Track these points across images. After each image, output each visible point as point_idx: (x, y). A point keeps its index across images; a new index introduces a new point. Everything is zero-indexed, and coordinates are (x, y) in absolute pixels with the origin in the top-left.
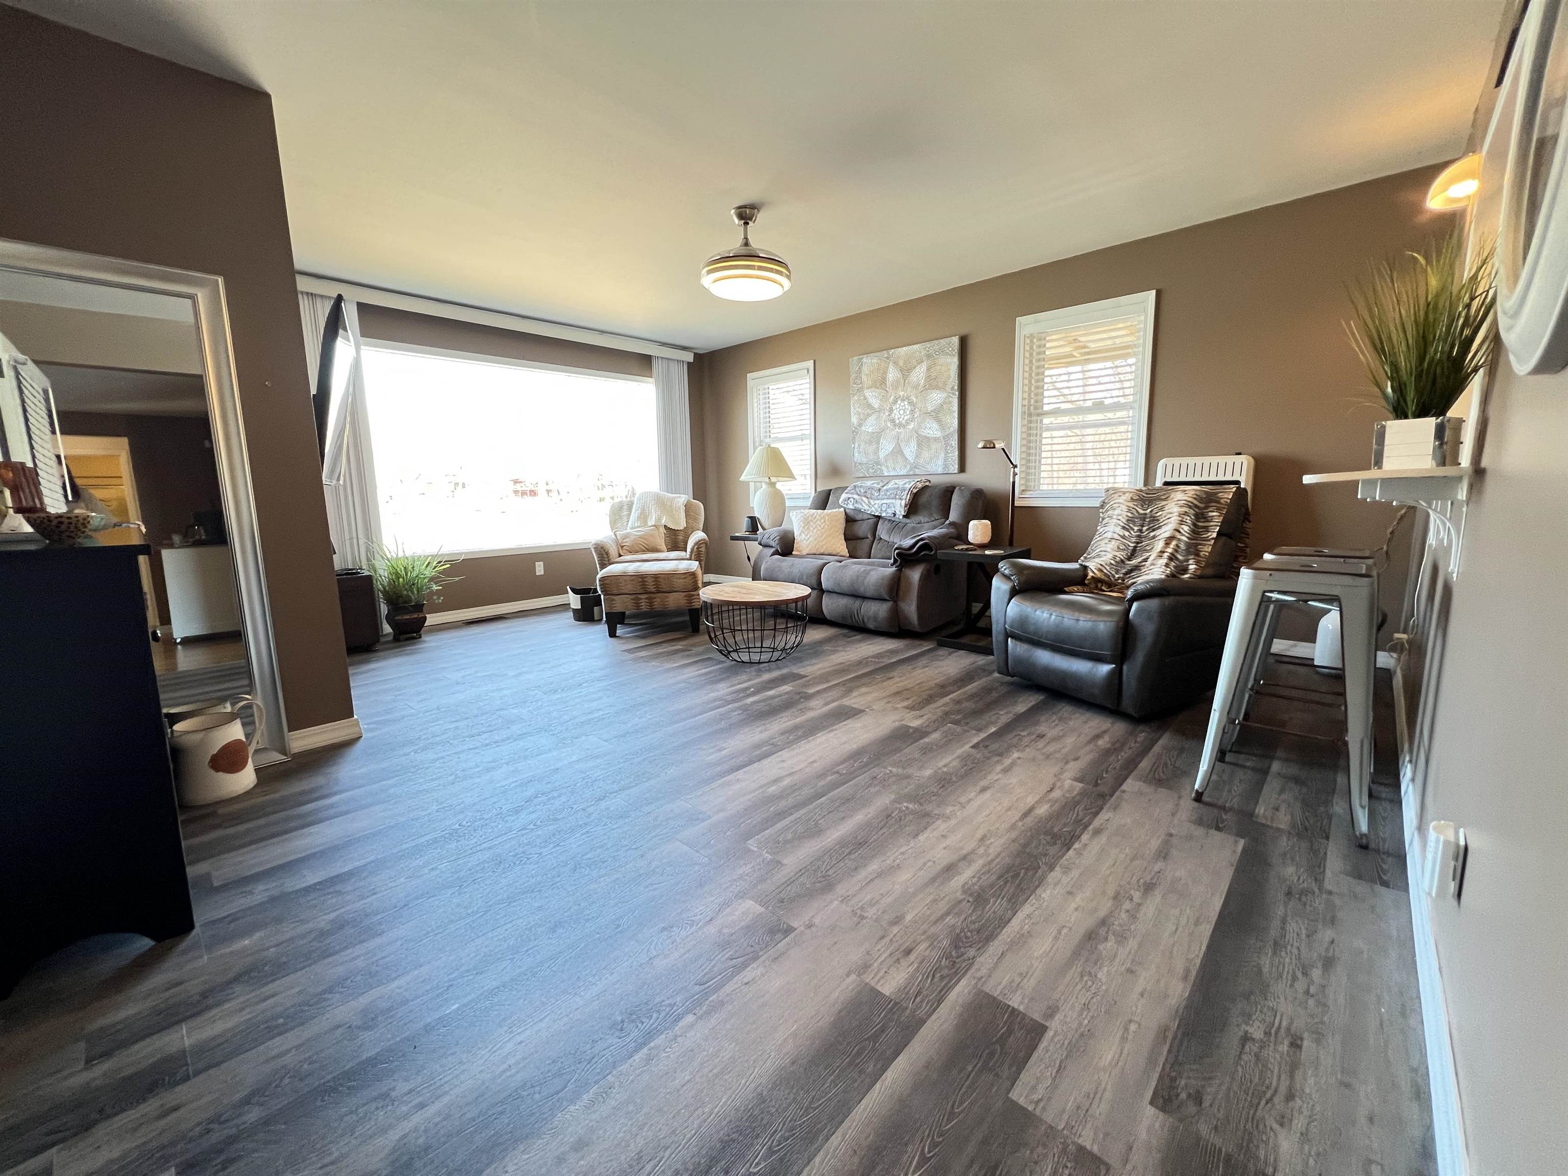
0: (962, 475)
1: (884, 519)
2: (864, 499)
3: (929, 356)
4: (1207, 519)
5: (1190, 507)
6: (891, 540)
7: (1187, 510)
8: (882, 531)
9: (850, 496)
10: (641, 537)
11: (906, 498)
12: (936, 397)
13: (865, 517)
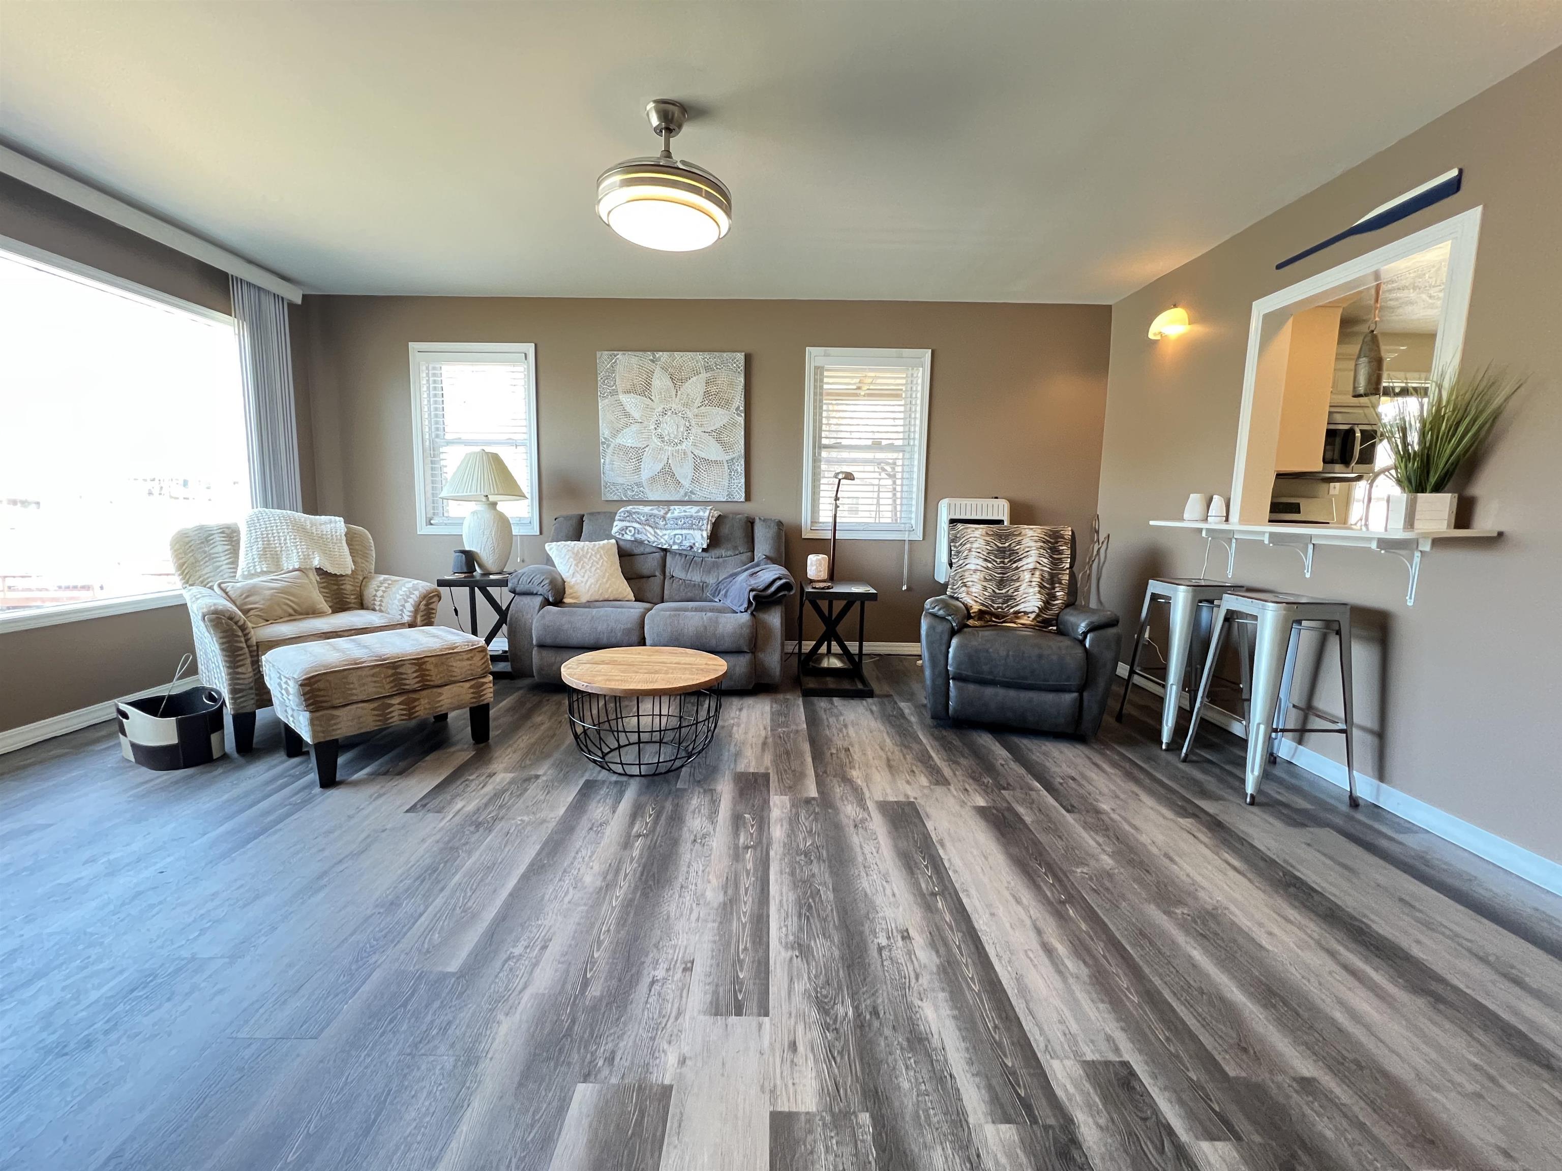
0: (748, 504)
1: (674, 553)
2: (647, 528)
3: (707, 369)
4: (1060, 552)
5: (1044, 542)
6: (689, 577)
7: (1042, 544)
8: (674, 567)
9: (628, 524)
10: (283, 591)
11: (707, 528)
12: (719, 417)
13: (648, 550)
